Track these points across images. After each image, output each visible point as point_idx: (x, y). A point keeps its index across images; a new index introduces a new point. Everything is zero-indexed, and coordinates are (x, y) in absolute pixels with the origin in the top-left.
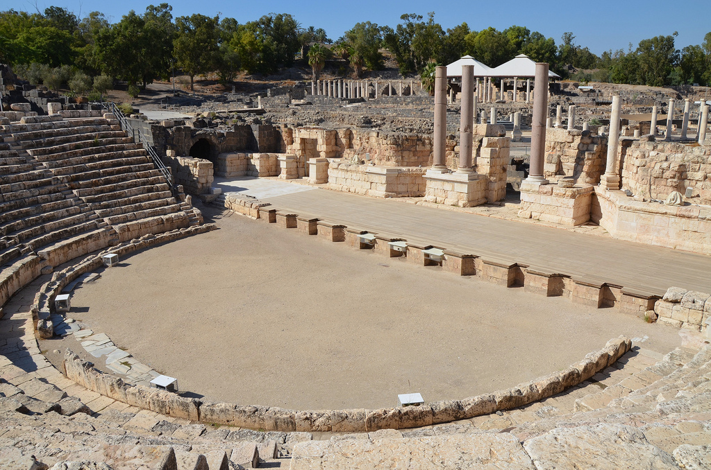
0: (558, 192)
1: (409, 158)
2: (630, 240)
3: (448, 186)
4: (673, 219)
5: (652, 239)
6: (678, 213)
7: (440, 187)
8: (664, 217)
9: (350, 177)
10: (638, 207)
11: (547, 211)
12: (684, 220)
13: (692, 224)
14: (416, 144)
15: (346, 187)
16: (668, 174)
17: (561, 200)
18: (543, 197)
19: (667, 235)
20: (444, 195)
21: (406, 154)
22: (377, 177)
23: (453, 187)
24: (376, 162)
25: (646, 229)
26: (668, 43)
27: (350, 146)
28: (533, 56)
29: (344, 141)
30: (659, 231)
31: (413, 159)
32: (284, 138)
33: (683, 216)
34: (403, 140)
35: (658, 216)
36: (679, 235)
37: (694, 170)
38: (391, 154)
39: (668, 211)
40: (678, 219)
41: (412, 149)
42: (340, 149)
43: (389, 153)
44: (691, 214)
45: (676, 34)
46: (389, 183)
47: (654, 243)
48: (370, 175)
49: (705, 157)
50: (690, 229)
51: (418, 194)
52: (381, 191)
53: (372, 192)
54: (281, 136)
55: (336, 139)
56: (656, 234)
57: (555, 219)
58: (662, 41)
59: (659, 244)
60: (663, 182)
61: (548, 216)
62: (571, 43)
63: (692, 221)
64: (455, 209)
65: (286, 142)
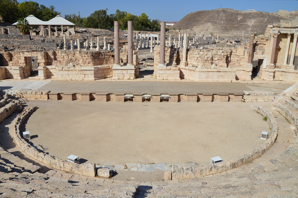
0: (173, 69)
1: (97, 62)
2: (203, 81)
3: (124, 72)
4: (215, 73)
5: (210, 80)
6: (217, 71)
7: (120, 73)
8: (213, 73)
9: (71, 73)
10: (205, 71)
11: (170, 76)
12: (218, 73)
13: (221, 74)
14: (99, 55)
15: (69, 79)
16: (209, 59)
17: (175, 71)
18: (167, 71)
19: (214, 78)
20: (123, 76)
21: (96, 60)
22: (88, 71)
23: (127, 72)
24: (82, 65)
25: (207, 77)
26: (104, 12)
27: (55, 59)
28: (51, 16)
29: (52, 57)
30: (212, 77)
31: (99, 62)
32: (6, 58)
33: (219, 72)
34: (95, 54)
35: (211, 73)
36: (217, 77)
37: (215, 57)
38: (91, 61)
39: (214, 71)
40: (217, 73)
41: (98, 58)
42: (50, 61)
43: (90, 60)
44: (221, 71)
45: (107, 9)
46: (95, 74)
47: (211, 81)
48: (83, 71)
49: (217, 53)
50: (220, 75)
51: (105, 77)
52: (91, 78)
53: (86, 79)
54: (3, 57)
55: (47, 56)
56: (211, 78)
57: (173, 78)
58: (103, 11)
59: (212, 81)
60: (208, 62)
61: (170, 78)
62: (54, 10)
63: (221, 73)
64: (129, 80)
65: (7, 60)
